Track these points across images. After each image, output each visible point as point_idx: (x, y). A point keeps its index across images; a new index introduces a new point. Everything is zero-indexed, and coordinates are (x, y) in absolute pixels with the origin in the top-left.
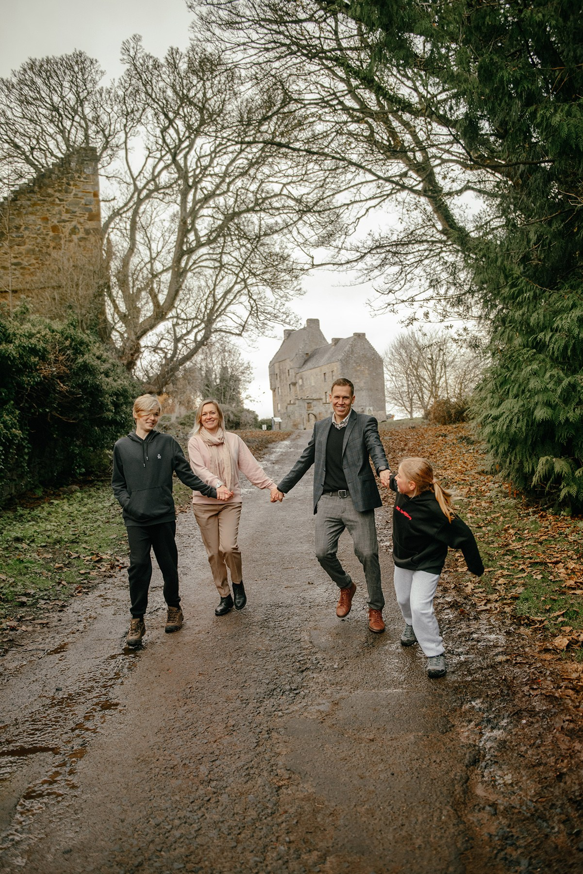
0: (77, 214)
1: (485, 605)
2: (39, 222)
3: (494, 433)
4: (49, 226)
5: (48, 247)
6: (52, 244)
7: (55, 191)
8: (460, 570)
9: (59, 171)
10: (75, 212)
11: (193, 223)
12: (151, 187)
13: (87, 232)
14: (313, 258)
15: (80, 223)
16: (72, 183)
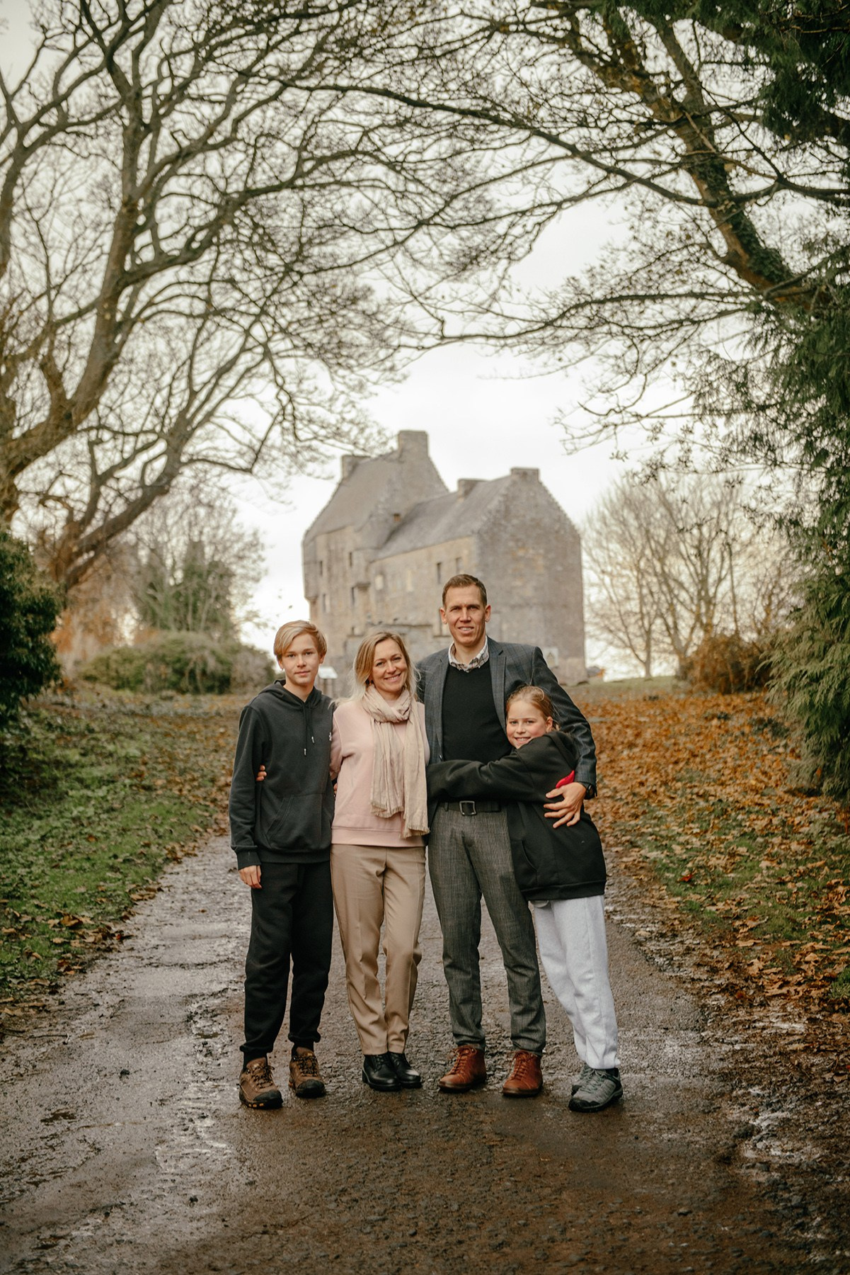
1: (780, 987)
3: (812, 705)
8: (741, 944)
11: (150, 210)
12: (51, 118)
14: (443, 322)
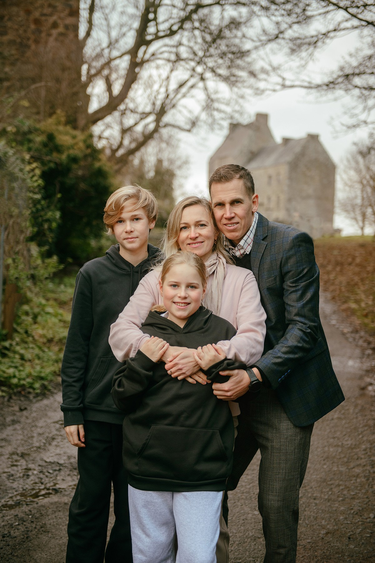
4: (31, 18)
5: (28, 39)
6: (33, 37)
10: (56, 7)
13: (67, 27)
15: (60, 18)
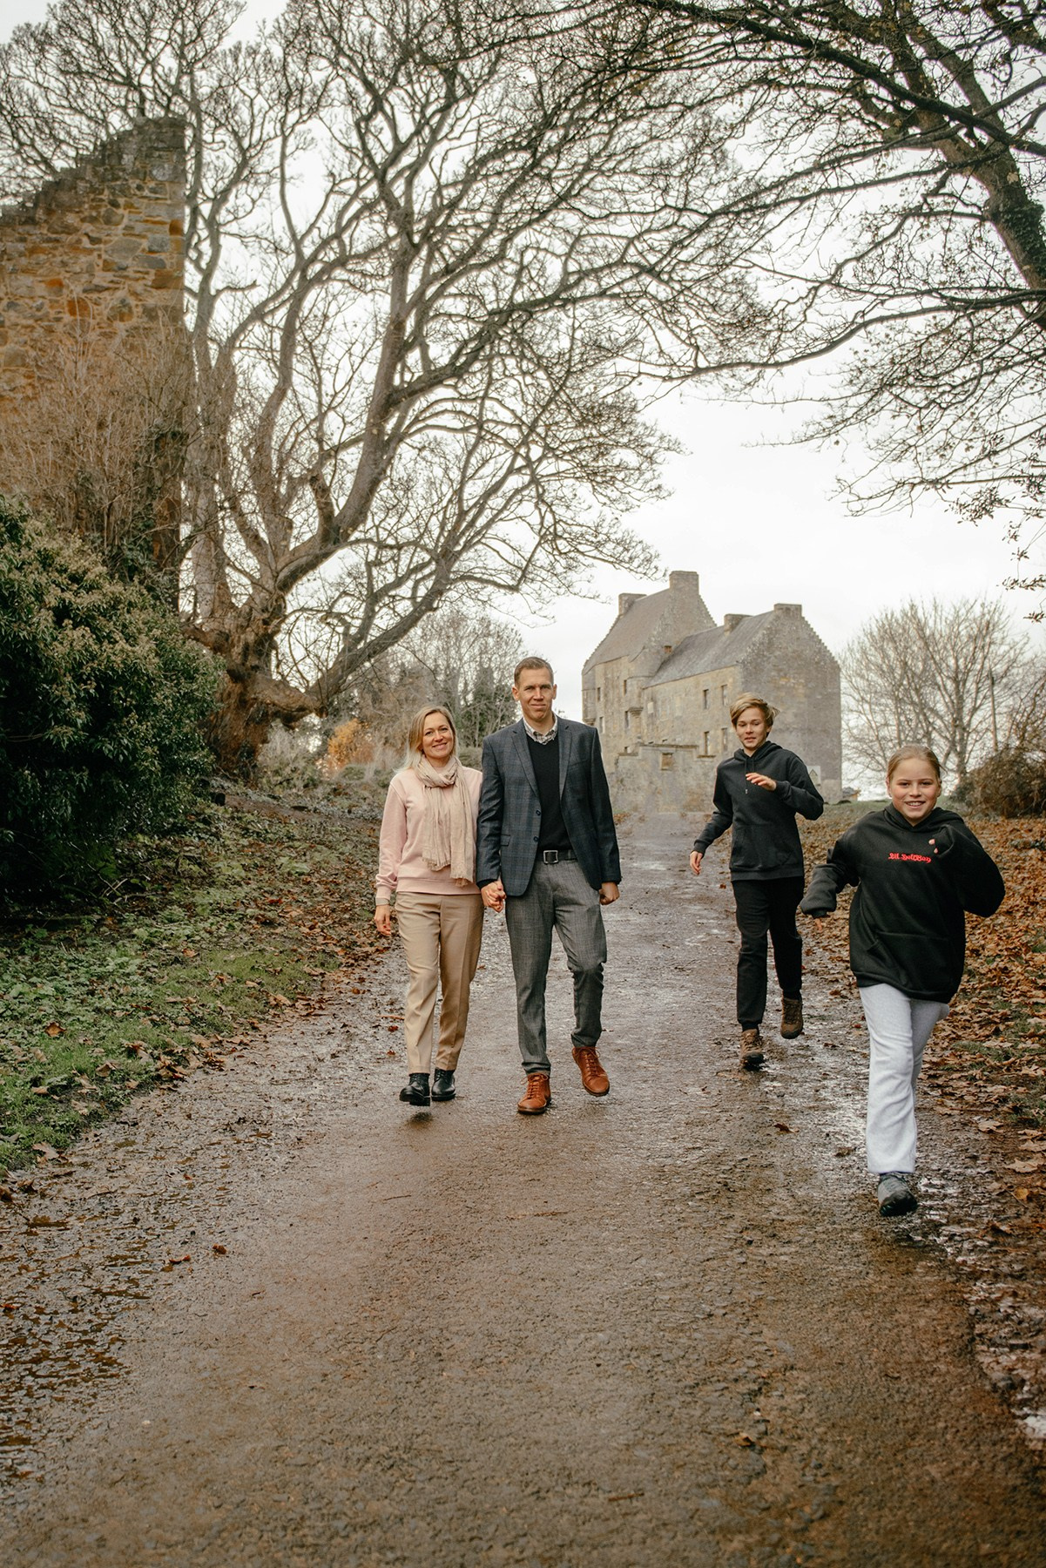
0: (130, 273)
2: (41, 289)
4: (64, 300)
6: (68, 342)
7: (83, 220)
9: (95, 173)
10: (125, 269)
11: (419, 329)
12: (330, 254)
13: (150, 313)
15: (135, 294)
16: (121, 201)
